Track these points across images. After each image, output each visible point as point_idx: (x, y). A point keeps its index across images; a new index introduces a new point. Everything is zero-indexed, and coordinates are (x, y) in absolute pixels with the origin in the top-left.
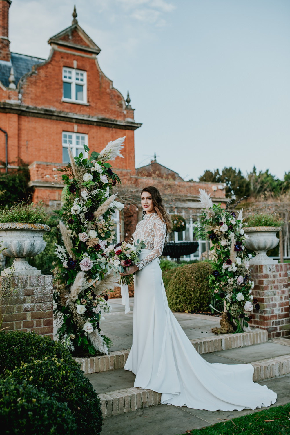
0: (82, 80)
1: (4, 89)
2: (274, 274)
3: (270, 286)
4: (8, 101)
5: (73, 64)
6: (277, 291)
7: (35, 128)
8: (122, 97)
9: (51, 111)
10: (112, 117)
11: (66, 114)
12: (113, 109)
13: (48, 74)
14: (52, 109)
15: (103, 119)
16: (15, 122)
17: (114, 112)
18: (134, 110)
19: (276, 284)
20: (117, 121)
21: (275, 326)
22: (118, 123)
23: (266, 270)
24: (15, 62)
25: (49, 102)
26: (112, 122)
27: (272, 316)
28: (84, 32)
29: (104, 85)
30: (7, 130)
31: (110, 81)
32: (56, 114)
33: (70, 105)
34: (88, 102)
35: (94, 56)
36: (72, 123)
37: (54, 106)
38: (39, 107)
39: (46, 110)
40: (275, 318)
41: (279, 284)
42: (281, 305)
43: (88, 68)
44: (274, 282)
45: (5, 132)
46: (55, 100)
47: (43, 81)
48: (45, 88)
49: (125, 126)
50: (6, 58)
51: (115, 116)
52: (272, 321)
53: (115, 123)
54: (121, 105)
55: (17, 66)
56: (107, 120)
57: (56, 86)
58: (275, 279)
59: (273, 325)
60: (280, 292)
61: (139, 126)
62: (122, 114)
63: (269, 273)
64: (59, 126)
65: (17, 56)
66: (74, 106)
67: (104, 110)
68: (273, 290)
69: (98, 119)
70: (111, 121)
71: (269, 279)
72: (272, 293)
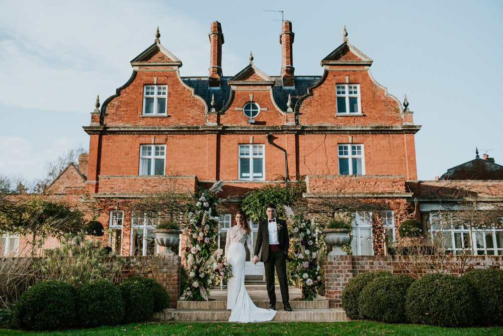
0: (355, 93)
1: (283, 113)
2: (338, 262)
3: (334, 270)
4: (285, 124)
5: (345, 79)
6: (341, 274)
7: (311, 144)
8: (398, 102)
9: (325, 127)
10: (388, 124)
11: (339, 128)
12: (389, 115)
13: (322, 93)
14: (327, 124)
15: (378, 127)
16: (293, 141)
17: (391, 118)
18: (412, 113)
19: (340, 269)
20: (392, 127)
21: (338, 299)
22: (394, 129)
23: (331, 258)
24: (298, 86)
25: (324, 118)
26: (388, 129)
27: (335, 292)
28: (354, 48)
29: (378, 94)
30: (286, 149)
31: (384, 89)
32: (329, 129)
33: (344, 118)
34: (362, 112)
35: (366, 67)
36: (346, 135)
37: (328, 121)
38: (314, 125)
39: (320, 127)
40: (338, 293)
41: (343, 269)
42: (344, 284)
43: (360, 80)
44: (338, 268)
45: (285, 151)
46: (329, 115)
47: (317, 101)
48: (319, 107)
49: (402, 130)
50: (290, 83)
51: (391, 122)
52: (335, 295)
53: (390, 129)
54: (397, 111)
55: (300, 88)
56: (382, 127)
57: (330, 103)
58: (340, 266)
59: (336, 298)
60: (344, 275)
61: (417, 128)
62: (399, 119)
63: (333, 260)
64: (334, 140)
65: (301, 78)
66: (347, 118)
67: (380, 118)
68: (337, 273)
69: (372, 128)
70: (386, 127)
71: (334, 265)
72: (336, 276)
